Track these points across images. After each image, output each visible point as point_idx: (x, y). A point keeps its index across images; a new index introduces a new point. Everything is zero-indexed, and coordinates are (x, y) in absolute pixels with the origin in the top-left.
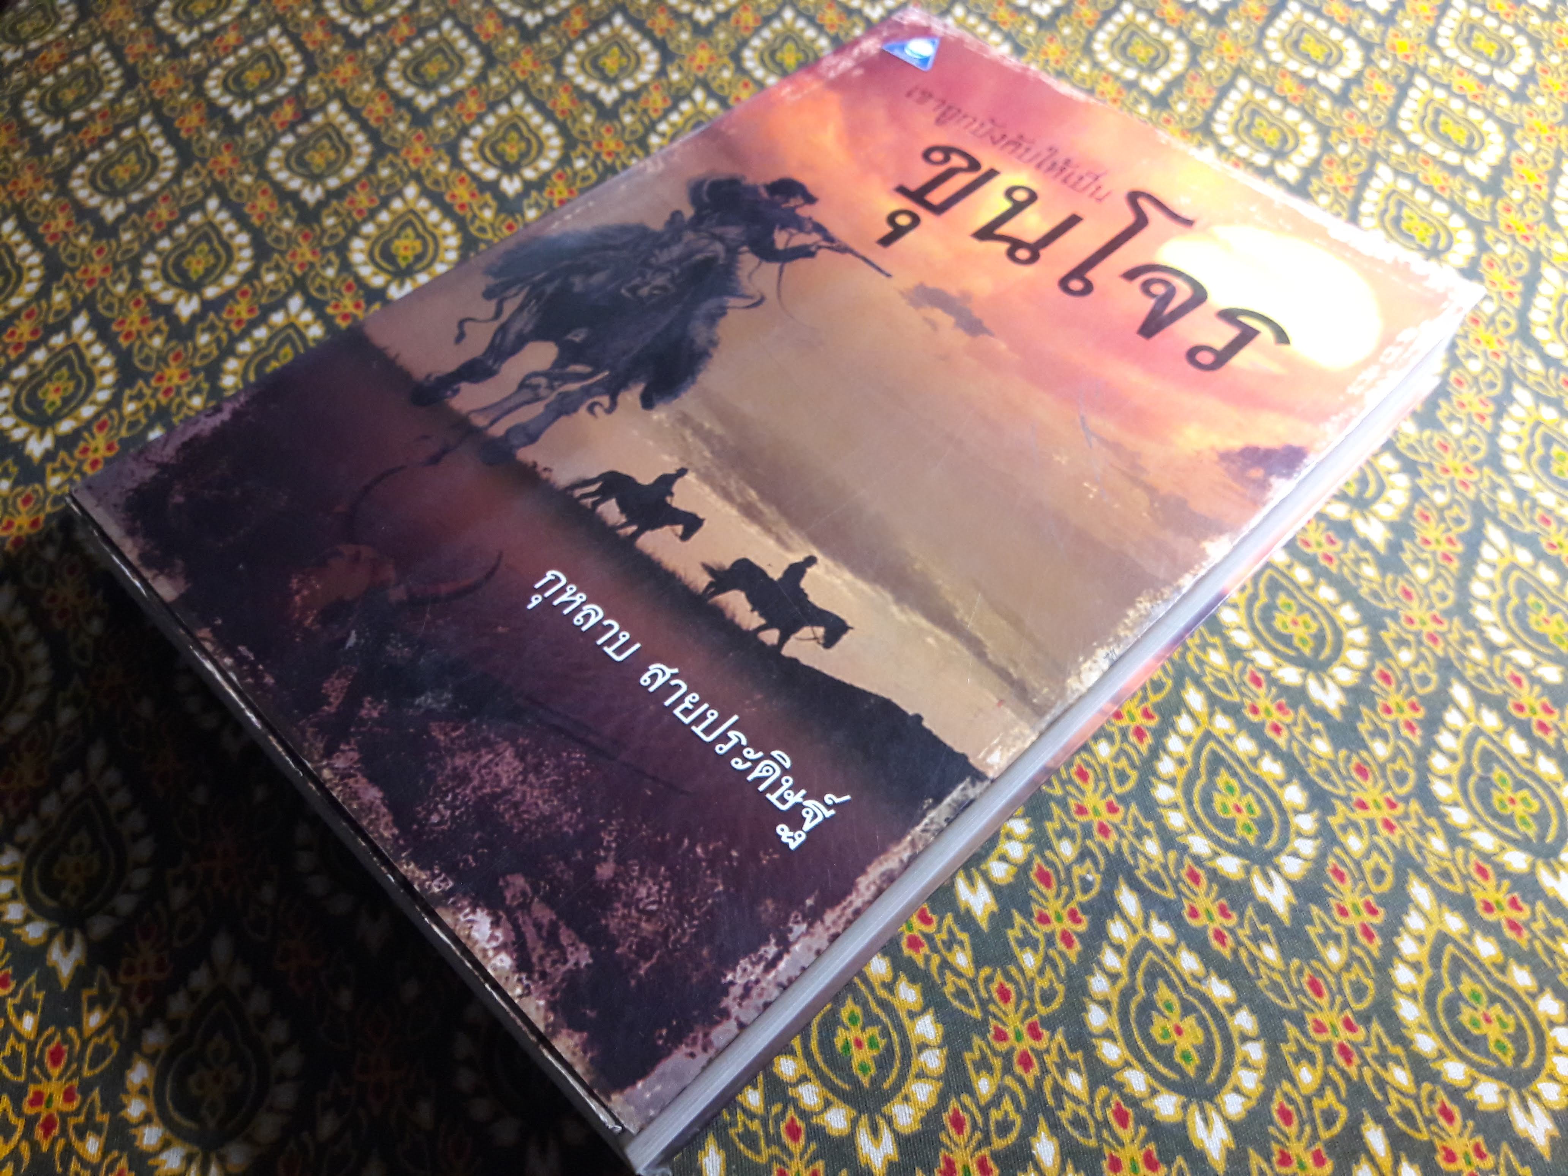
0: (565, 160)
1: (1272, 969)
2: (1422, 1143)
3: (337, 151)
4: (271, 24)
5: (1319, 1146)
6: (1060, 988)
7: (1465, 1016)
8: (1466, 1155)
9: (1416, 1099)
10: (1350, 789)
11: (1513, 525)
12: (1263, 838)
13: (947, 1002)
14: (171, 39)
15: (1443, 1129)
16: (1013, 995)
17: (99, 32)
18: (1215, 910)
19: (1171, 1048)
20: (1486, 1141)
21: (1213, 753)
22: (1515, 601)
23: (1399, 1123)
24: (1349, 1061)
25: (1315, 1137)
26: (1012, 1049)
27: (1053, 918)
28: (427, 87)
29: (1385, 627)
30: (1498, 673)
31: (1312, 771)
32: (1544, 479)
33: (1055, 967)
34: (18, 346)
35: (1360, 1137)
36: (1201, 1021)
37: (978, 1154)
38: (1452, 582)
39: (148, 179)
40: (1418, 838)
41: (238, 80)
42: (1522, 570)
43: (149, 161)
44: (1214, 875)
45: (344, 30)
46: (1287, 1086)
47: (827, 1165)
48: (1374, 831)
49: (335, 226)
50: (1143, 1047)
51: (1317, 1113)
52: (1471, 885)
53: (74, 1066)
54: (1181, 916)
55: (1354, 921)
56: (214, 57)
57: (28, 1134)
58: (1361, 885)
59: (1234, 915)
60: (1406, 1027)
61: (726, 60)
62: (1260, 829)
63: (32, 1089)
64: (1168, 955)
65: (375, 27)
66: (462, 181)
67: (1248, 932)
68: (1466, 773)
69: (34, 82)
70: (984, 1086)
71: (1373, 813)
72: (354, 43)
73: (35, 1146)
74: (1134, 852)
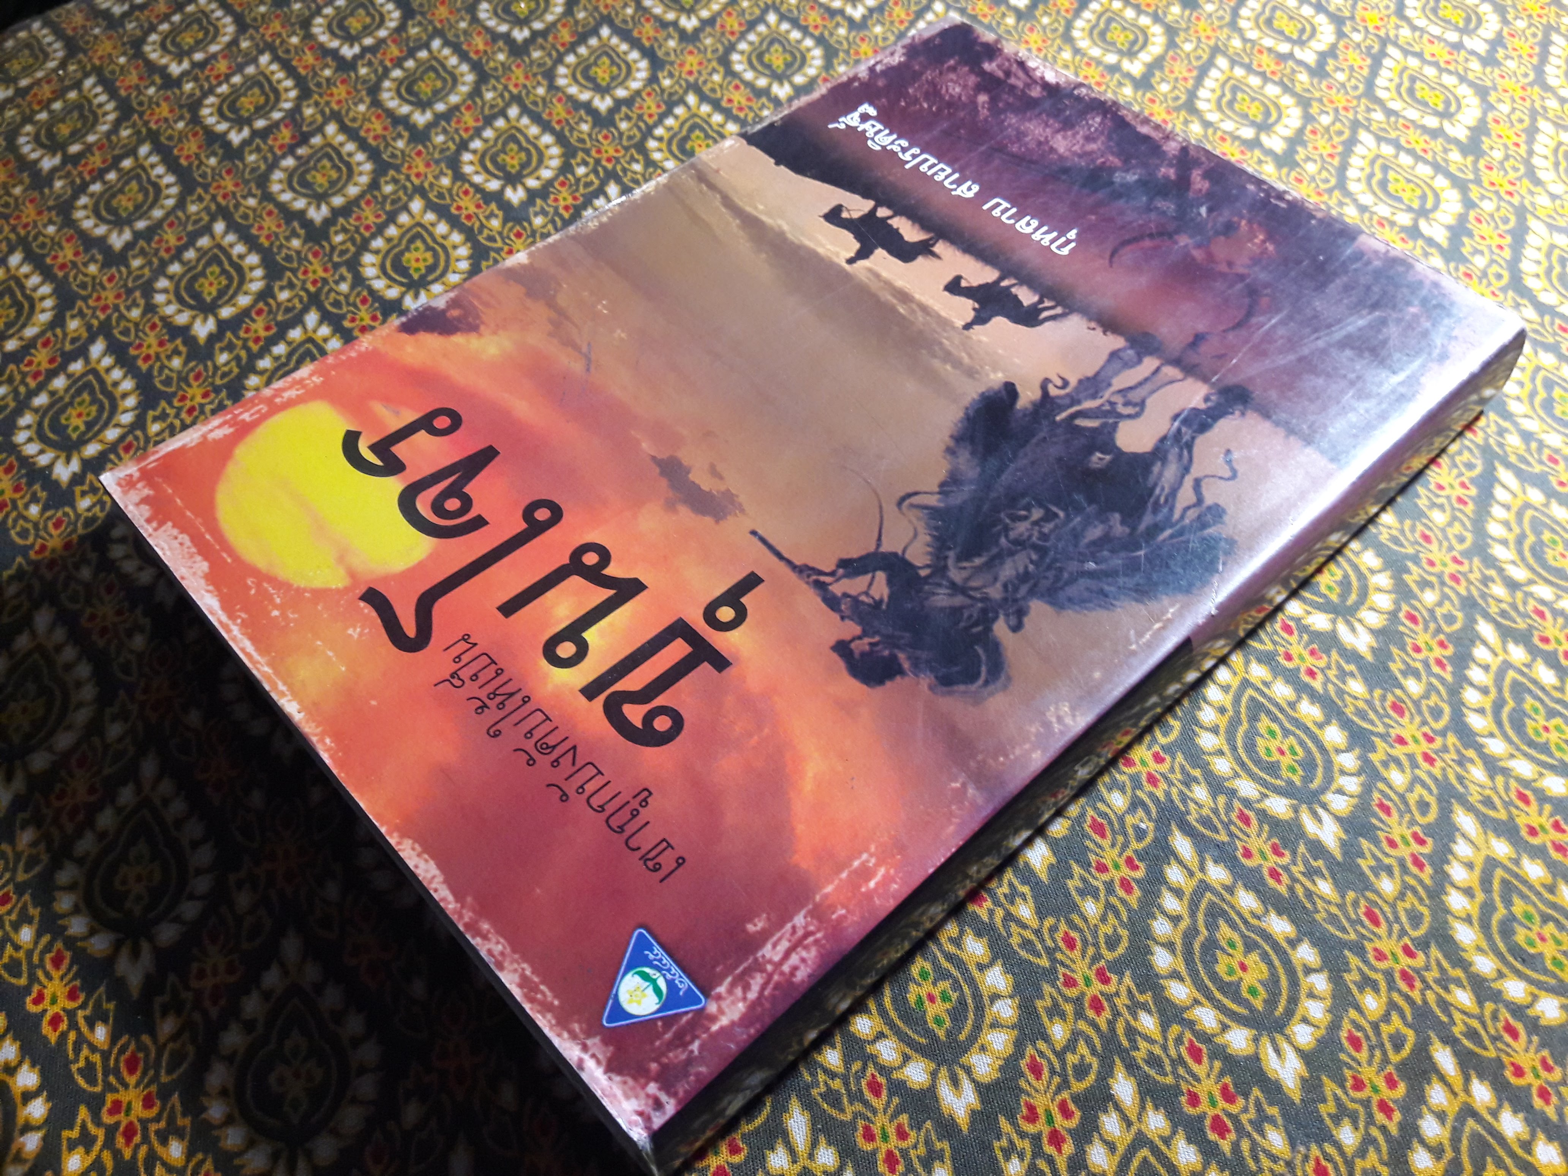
0: (566, 168)
1: (1329, 903)
2: (1490, 1060)
3: (339, 169)
4: (261, 52)
5: (1390, 1069)
6: (1124, 933)
7: (1521, 936)
8: (1534, 1068)
9: (1481, 1019)
10: (1388, 726)
11: (1523, 466)
12: (1308, 778)
13: (1015, 952)
14: (163, 71)
15: (1508, 1045)
16: (1079, 944)
17: (89, 67)
18: (1267, 849)
19: (1238, 984)
20: (1552, 1054)
21: (1252, 699)
22: (1531, 539)
23: (1466, 1042)
24: (1412, 986)
25: (1386, 1061)
26: (1083, 994)
27: (1110, 866)
28: (423, 105)
29: (1408, 572)
30: (1521, 609)
31: (1349, 711)
32: (1549, 421)
33: (1117, 914)
34: (36, 375)
35: (1430, 1058)
36: (1265, 957)
37: (1059, 1098)
38: (1468, 524)
39: (151, 207)
40: (1458, 769)
41: (233, 108)
42: (1536, 509)
43: (151, 190)
44: (1263, 815)
45: (335, 54)
46: (1353, 1013)
47: (911, 1118)
48: (1415, 765)
49: (343, 243)
50: (1210, 985)
51: (1385, 1036)
52: (1514, 811)
53: (151, 1073)
54: (1236, 858)
55: (1404, 852)
56: (206, 86)
57: (109, 1142)
58: (1407, 817)
59: (1287, 853)
60: (1464, 950)
61: (714, 64)
62: (1304, 770)
63: (110, 1098)
64: (1227, 896)
65: (365, 50)
66: (466, 193)
67: (1302, 868)
68: (1498, 706)
69: (28, 119)
70: (1059, 1032)
71: (1412, 748)
72: (345, 66)
73: (117, 1155)
74: (1184, 798)
